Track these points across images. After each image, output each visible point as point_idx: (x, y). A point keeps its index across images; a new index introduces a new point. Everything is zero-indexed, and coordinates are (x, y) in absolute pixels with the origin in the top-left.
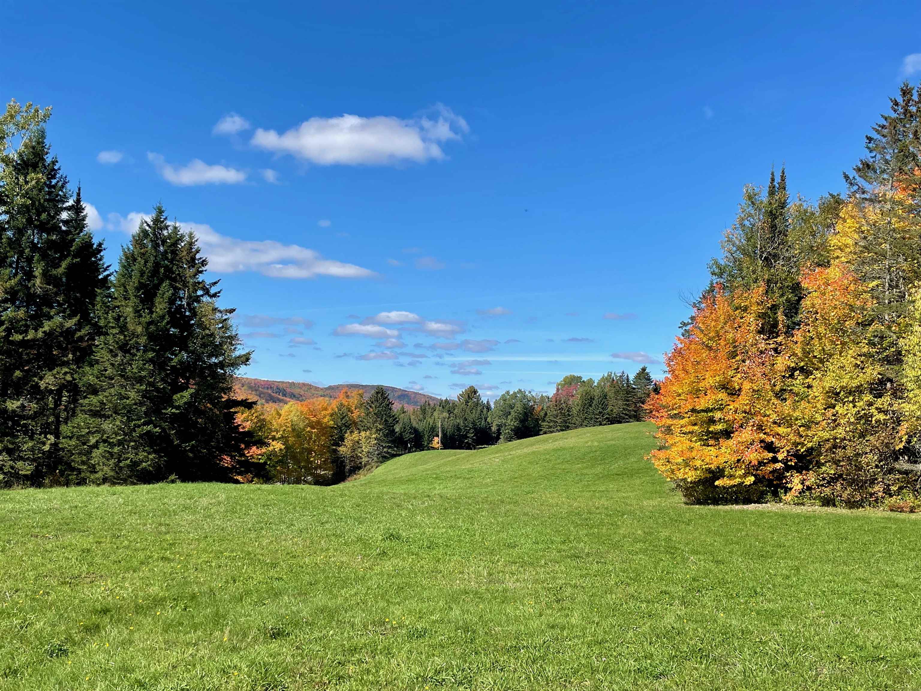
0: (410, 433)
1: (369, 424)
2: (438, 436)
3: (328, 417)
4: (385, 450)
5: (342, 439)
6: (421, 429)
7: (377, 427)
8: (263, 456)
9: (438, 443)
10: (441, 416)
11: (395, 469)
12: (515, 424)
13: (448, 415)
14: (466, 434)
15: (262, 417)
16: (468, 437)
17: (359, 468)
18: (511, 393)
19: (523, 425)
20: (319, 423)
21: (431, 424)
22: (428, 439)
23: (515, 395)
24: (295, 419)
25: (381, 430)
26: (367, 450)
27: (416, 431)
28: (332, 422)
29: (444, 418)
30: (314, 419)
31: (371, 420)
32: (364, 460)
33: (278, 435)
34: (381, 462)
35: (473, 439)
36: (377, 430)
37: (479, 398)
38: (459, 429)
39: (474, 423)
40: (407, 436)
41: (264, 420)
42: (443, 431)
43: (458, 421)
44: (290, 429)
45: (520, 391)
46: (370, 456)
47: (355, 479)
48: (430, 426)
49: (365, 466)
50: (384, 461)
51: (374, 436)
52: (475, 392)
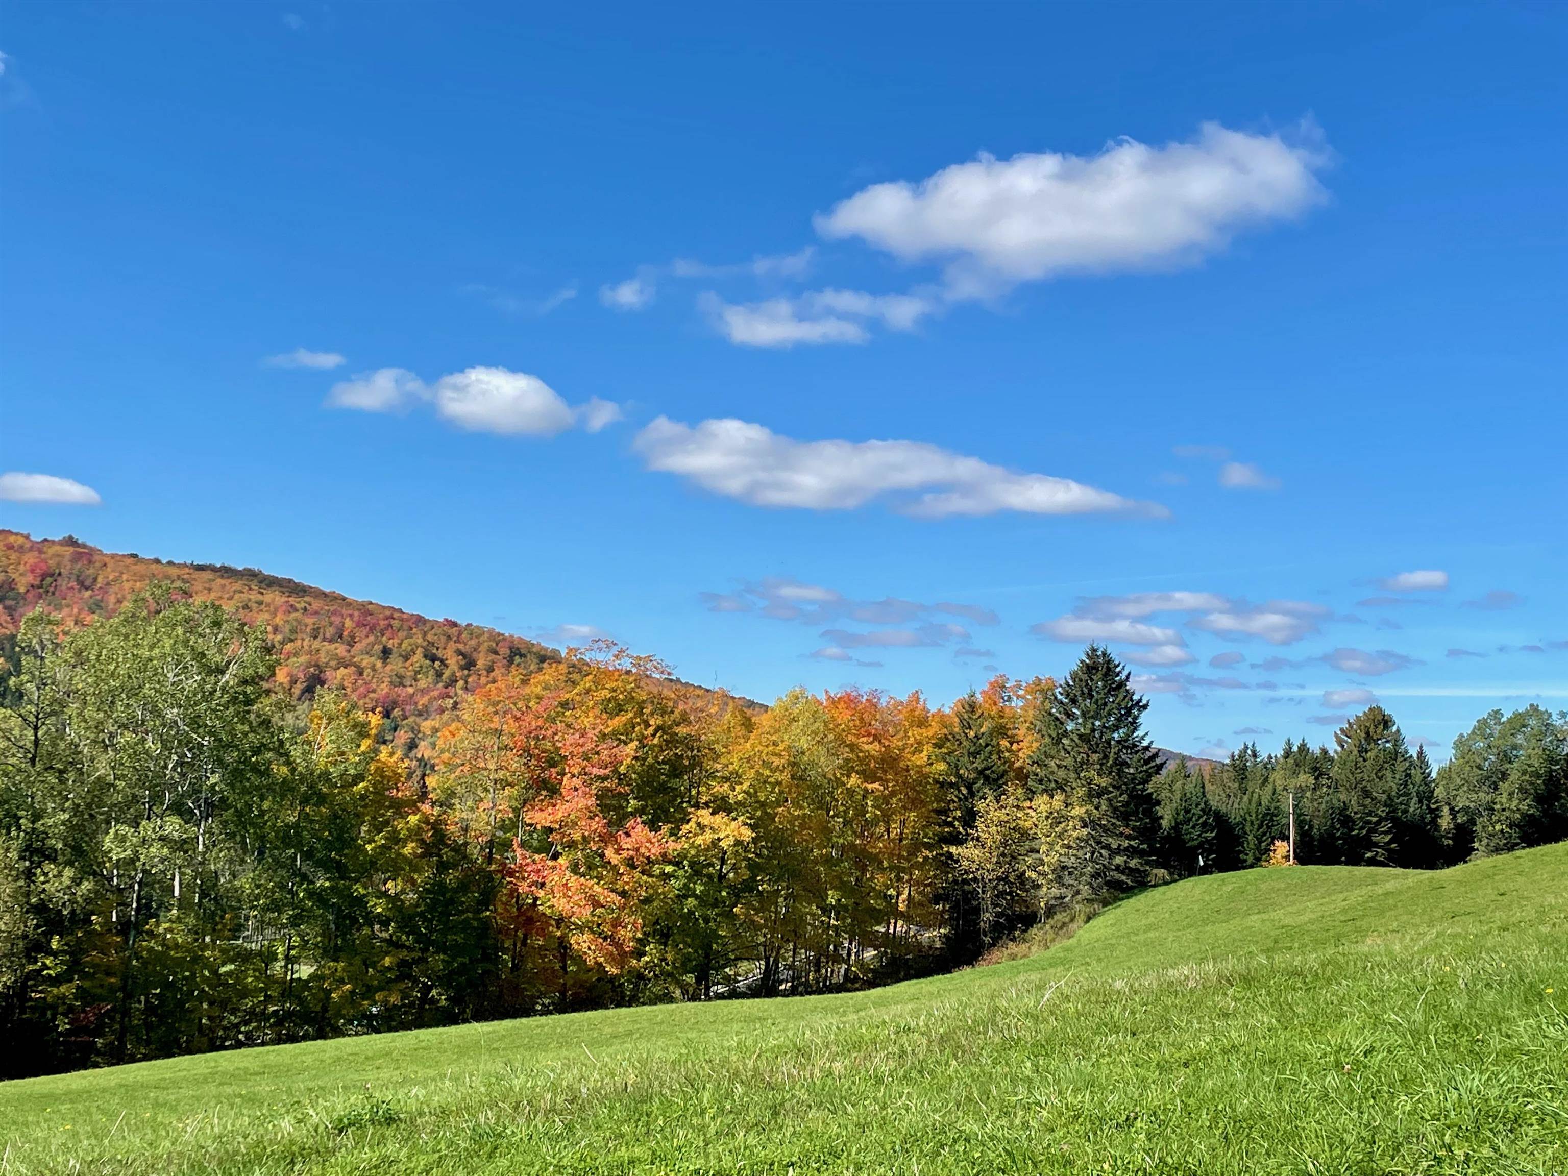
0: (1205, 824)
1: (1062, 774)
2: (1286, 838)
3: (927, 749)
4: (1119, 860)
5: (970, 818)
6: (1234, 818)
7: (1090, 781)
8: (678, 864)
9: (1287, 858)
10: (1293, 783)
11: (1149, 928)
12: (1524, 807)
13: (1312, 781)
14: (1368, 837)
15: (682, 730)
16: (1376, 845)
17: (1029, 920)
18: (1507, 715)
19: (1544, 811)
20: (889, 762)
21: (1265, 802)
22: (1258, 847)
23: (1519, 722)
24: (804, 743)
25: (1101, 792)
26: (1053, 859)
27: (1221, 819)
28: (942, 766)
29: (1301, 790)
30: (874, 748)
31: (1069, 761)
32: (1047, 893)
33: (737, 794)
34: (1105, 903)
35: (1390, 851)
36: (1090, 795)
37: (1397, 740)
38: (1347, 821)
39: (1389, 803)
40: (1193, 835)
41: (688, 742)
42: (1299, 824)
43: (1343, 797)
44: (785, 777)
45: (1534, 708)
46: (1068, 880)
47: (1013, 957)
48: (1262, 809)
49: (1050, 912)
50: (1117, 899)
51: (1078, 811)
52: (1386, 722)
